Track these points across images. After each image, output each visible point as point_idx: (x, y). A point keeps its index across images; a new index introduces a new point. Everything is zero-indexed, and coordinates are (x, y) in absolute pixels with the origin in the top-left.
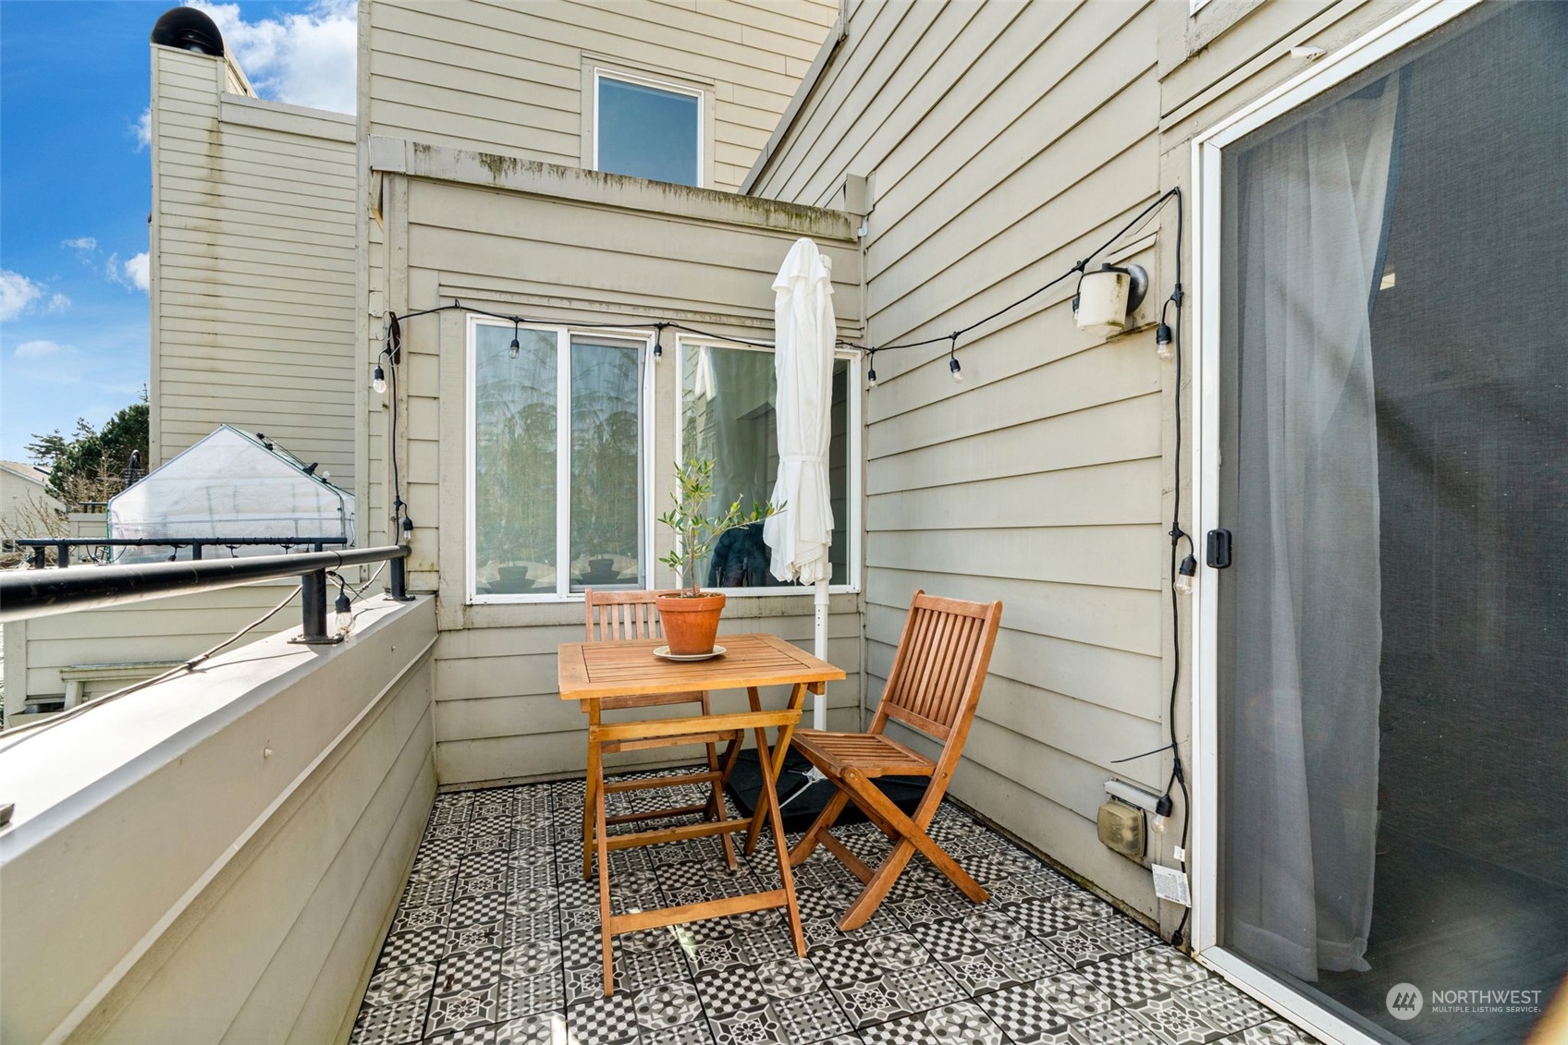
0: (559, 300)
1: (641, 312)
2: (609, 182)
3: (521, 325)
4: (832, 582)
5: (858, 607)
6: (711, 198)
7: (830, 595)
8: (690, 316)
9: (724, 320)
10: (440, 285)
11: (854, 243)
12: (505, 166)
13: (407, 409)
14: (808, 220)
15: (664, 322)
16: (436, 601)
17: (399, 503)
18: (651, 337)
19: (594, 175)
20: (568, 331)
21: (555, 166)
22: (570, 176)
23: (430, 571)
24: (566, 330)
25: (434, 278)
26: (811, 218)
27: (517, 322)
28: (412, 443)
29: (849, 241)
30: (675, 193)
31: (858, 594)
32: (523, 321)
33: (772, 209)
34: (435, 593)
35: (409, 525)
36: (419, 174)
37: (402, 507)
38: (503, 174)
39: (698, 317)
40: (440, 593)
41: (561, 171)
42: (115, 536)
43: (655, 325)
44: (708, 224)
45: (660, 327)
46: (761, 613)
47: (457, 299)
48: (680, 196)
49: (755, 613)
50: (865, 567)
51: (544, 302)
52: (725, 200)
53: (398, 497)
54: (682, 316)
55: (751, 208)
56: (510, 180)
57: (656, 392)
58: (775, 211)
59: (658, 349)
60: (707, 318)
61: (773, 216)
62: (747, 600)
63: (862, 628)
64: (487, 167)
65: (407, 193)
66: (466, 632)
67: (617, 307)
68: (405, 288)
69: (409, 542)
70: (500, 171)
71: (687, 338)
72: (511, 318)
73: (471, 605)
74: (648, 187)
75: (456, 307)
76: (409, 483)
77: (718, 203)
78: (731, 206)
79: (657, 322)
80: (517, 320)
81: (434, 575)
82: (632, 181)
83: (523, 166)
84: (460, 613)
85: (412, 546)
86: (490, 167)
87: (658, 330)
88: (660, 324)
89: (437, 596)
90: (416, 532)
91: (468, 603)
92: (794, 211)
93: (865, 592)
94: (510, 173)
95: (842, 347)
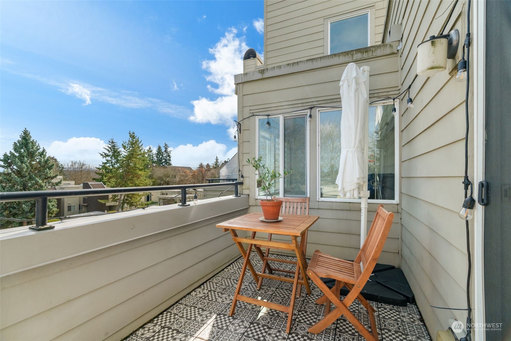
0: (280, 107)
1: (305, 105)
2: (294, 65)
3: (269, 117)
4: (369, 198)
5: (398, 210)
6: (329, 58)
7: (368, 203)
8: (322, 102)
9: (335, 100)
10: (250, 110)
11: (396, 53)
12: (265, 71)
13: (243, 145)
14: (371, 51)
15: (312, 106)
16: (249, 197)
17: (239, 171)
18: (308, 112)
19: (289, 65)
20: (283, 115)
21: (278, 66)
22: (282, 68)
23: (248, 189)
24: (282, 115)
25: (248, 108)
26: (372, 51)
27: (268, 116)
28: (244, 154)
29: (393, 54)
30: (316, 61)
31: (398, 204)
32: (270, 115)
33: (355, 53)
34: (249, 195)
35: (242, 177)
36: (245, 81)
37: (240, 172)
38: (264, 74)
39: (325, 102)
40: (250, 195)
41: (280, 67)
42: (221, 178)
43: (309, 108)
44: (329, 68)
45: (311, 108)
46: (350, 209)
47: (253, 113)
48: (318, 61)
49: (348, 208)
50: (401, 193)
51: (276, 108)
52: (335, 57)
53: (239, 169)
54: (319, 103)
55: (345, 56)
56: (267, 75)
57: (310, 130)
58: (356, 53)
59: (310, 116)
60: (328, 101)
61: (355, 56)
62: (345, 203)
63: (400, 219)
64: (260, 74)
65: (242, 88)
66: (256, 207)
67: (297, 105)
68: (242, 112)
69: (242, 181)
70: (264, 73)
71: (321, 110)
72: (266, 115)
73: (257, 199)
74: (306, 62)
75: (254, 115)
76: (243, 165)
77: (332, 59)
78: (337, 58)
79: (310, 107)
80: (268, 115)
81: (248, 190)
82: (301, 62)
83: (269, 69)
84: (254, 201)
85: (243, 182)
86: (261, 73)
87: (310, 109)
88: (311, 107)
89: (249, 196)
90: (244, 178)
91: (256, 198)
92: (364, 51)
93: (401, 204)
94: (266, 73)
95: (389, 100)
